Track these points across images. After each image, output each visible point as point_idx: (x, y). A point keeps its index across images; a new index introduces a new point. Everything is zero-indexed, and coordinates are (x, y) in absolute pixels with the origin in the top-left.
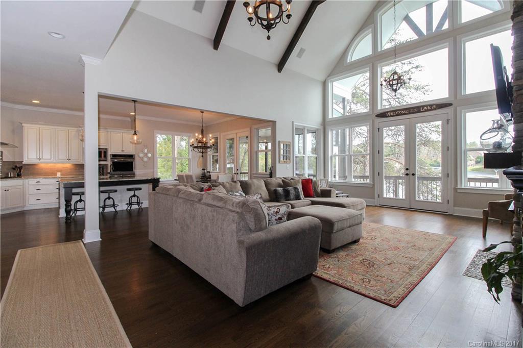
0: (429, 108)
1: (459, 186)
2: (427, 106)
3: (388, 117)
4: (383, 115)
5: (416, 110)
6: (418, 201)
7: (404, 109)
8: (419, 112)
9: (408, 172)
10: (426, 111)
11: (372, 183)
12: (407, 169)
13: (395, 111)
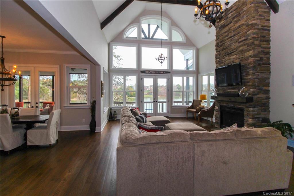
0: (163, 72)
1: (172, 106)
2: (162, 71)
3: (146, 73)
4: (144, 72)
5: (158, 72)
6: (159, 113)
7: (153, 71)
8: (159, 73)
9: (154, 100)
10: (162, 73)
11: (138, 106)
12: (154, 99)
13: (149, 71)
